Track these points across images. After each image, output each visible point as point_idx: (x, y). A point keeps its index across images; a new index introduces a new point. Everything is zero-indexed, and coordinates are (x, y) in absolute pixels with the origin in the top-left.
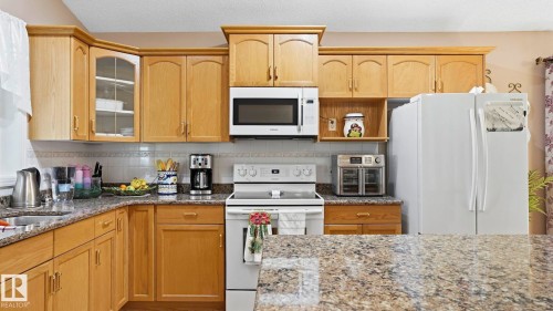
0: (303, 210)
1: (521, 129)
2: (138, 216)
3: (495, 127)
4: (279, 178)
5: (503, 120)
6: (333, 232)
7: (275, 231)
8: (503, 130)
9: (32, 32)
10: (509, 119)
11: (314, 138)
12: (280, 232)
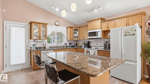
0: (94, 51)
1: (134, 35)
2: (76, 50)
3: (126, 34)
4: (98, 45)
5: (128, 33)
6: (99, 55)
7: (89, 54)
8: (129, 35)
9: (67, 28)
10: (130, 32)
11: (100, 38)
12: (90, 54)
